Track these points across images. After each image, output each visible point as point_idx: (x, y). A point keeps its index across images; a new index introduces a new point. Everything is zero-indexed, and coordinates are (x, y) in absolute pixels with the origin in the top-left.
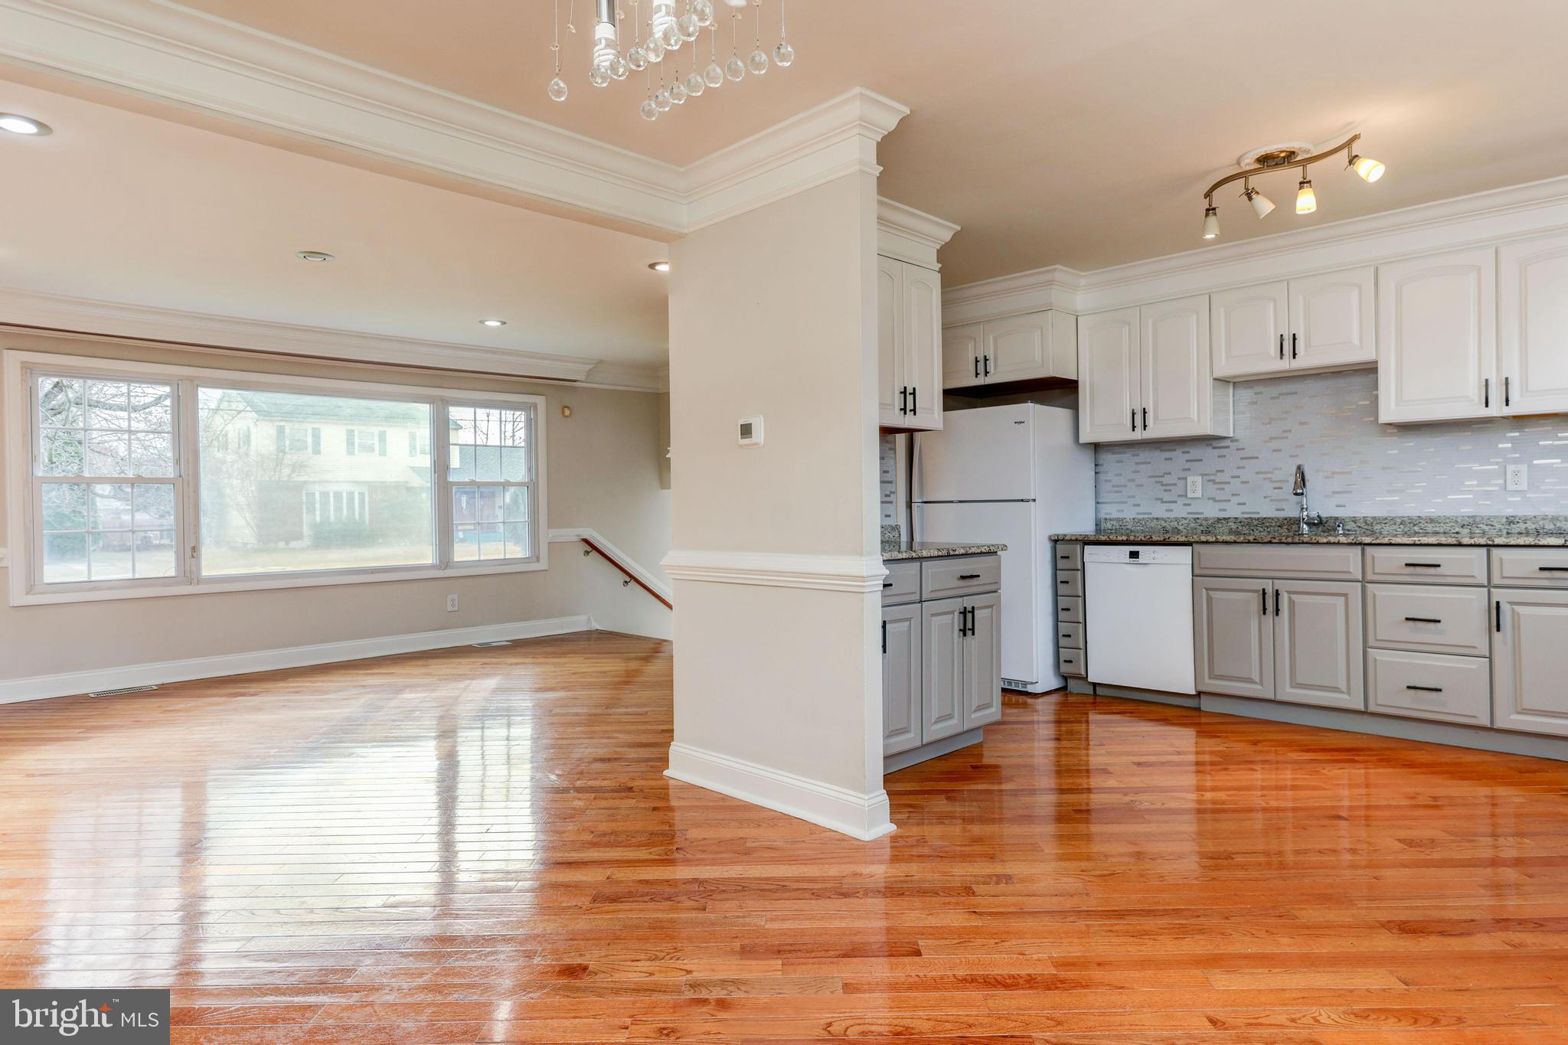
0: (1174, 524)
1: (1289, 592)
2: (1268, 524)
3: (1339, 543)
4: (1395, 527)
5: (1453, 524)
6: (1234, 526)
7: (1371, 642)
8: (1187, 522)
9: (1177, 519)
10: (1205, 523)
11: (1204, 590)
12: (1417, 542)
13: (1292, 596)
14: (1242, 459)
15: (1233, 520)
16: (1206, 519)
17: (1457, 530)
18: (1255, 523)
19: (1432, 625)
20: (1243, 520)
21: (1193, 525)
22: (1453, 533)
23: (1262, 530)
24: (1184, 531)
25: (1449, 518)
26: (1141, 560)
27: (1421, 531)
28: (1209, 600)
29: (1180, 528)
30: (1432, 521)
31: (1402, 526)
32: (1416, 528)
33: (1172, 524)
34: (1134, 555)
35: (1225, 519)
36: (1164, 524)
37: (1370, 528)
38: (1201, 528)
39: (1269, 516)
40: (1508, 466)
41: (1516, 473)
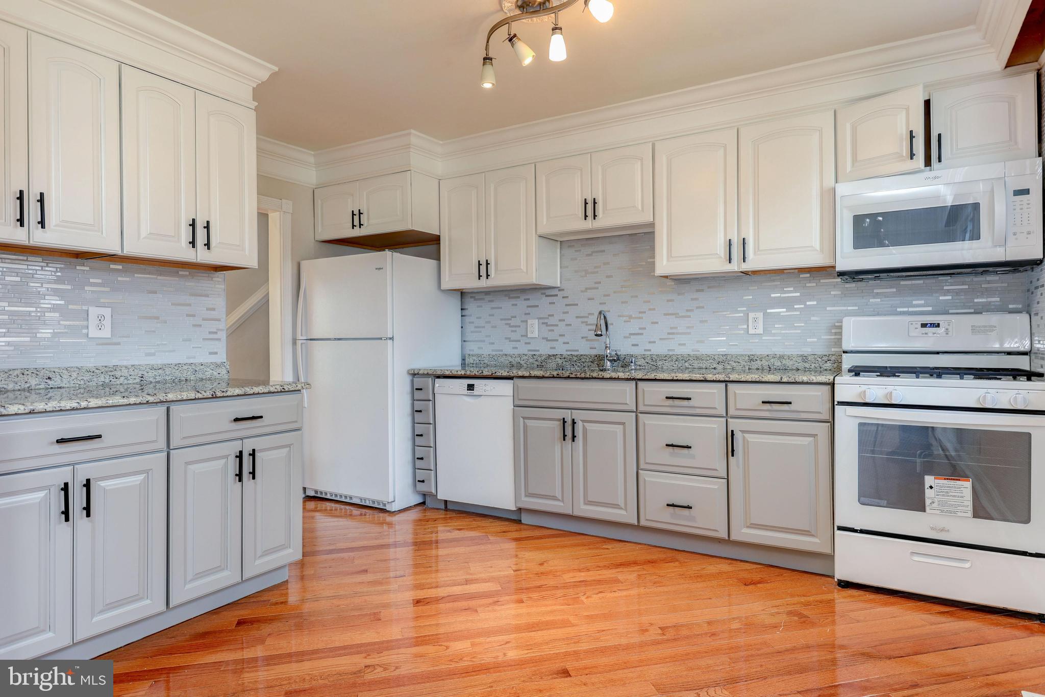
0: (518, 359)
1: (583, 421)
2: (583, 360)
3: (618, 379)
4: (673, 363)
5: (713, 361)
6: (560, 362)
7: (642, 466)
8: (527, 358)
9: (519, 356)
10: (539, 359)
11: (521, 419)
12: (675, 378)
13: (585, 424)
14: (567, 305)
15: (559, 356)
16: (540, 356)
17: (715, 366)
18: (575, 359)
19: (685, 451)
20: (566, 356)
21: (531, 360)
22: (712, 368)
23: (579, 365)
24: (525, 365)
25: (709, 356)
26: (475, 392)
27: (690, 366)
28: (525, 427)
29: (522, 362)
30: (697, 358)
31: (676, 362)
32: (687, 364)
33: (516, 359)
34: (471, 387)
35: (554, 355)
36: (511, 360)
37: (655, 364)
38: (537, 363)
39: (584, 354)
40: (749, 314)
41: (755, 320)
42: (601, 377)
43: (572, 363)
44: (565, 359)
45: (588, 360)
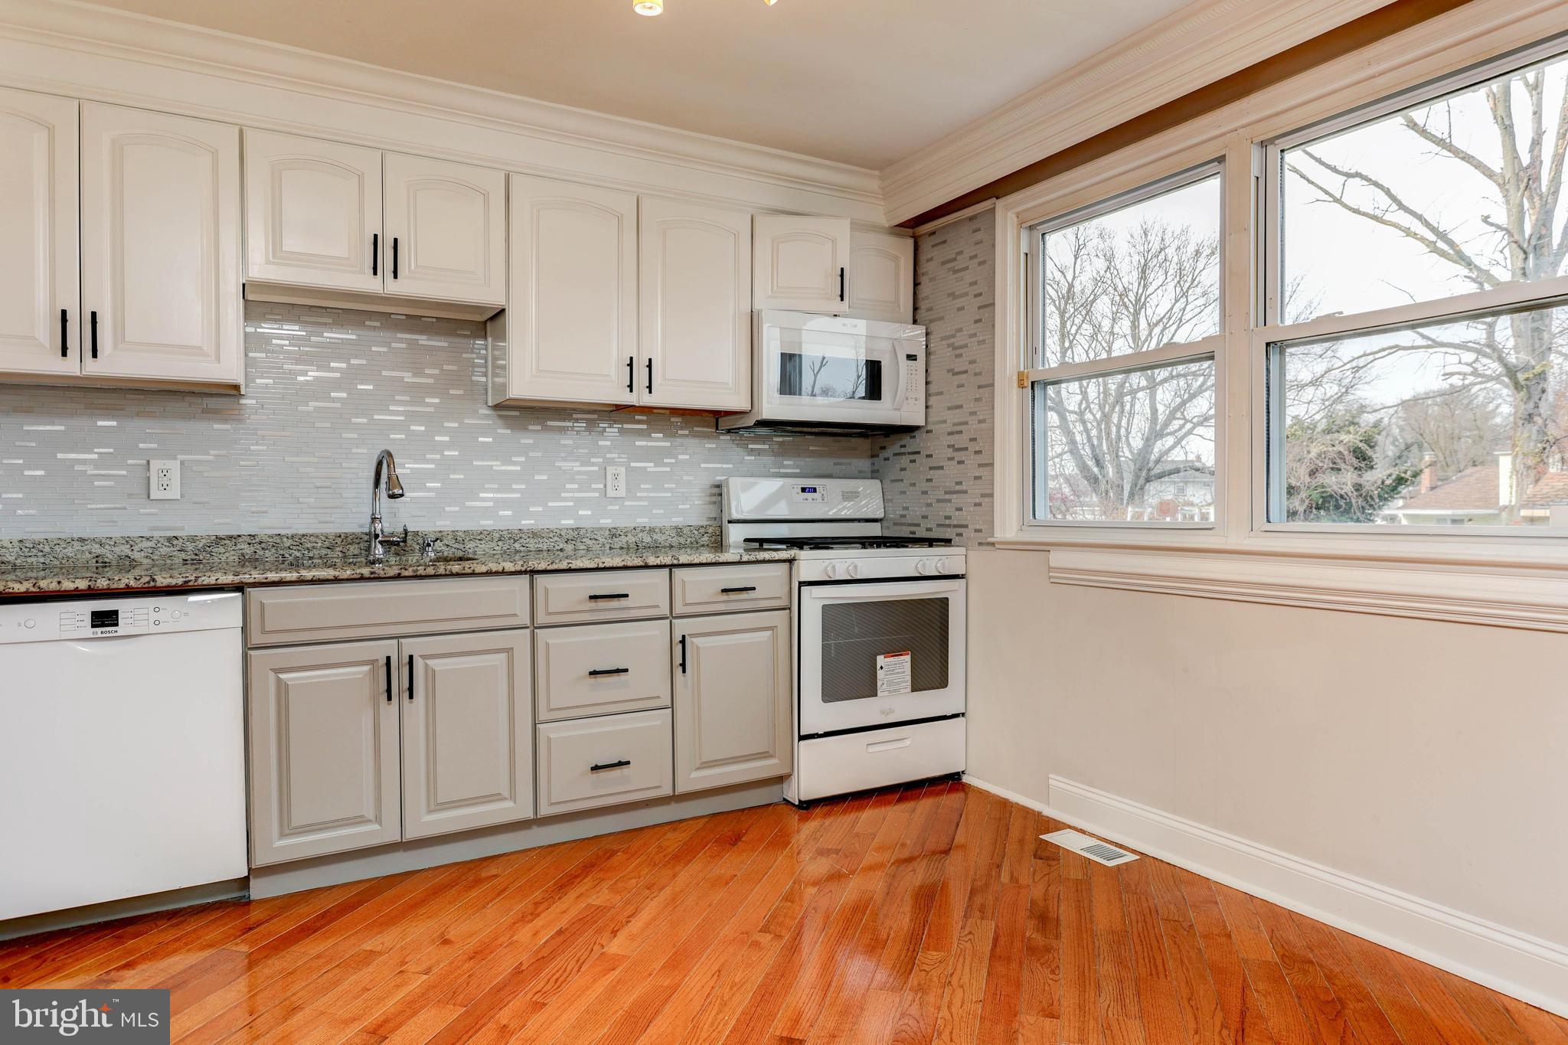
0: (125, 550)
2: (309, 545)
3: (503, 573)
4: (493, 544)
5: (558, 539)
6: (248, 551)
8: (150, 544)
9: (128, 541)
10: (190, 546)
11: (272, 675)
15: (248, 540)
16: (193, 539)
18: (288, 543)
20: (265, 539)
21: (164, 550)
22: (558, 550)
24: (145, 561)
25: (552, 531)
26: (122, 629)
27: (522, 549)
28: (282, 689)
29: (136, 555)
30: (535, 535)
31: (500, 543)
32: (517, 545)
33: (117, 549)
34: (104, 620)
35: (231, 537)
36: (97, 549)
37: (461, 546)
38: (183, 555)
39: (311, 531)
40: (608, 468)
41: (616, 477)
42: (469, 571)
43: (282, 552)
44: (263, 545)
45: (320, 544)
